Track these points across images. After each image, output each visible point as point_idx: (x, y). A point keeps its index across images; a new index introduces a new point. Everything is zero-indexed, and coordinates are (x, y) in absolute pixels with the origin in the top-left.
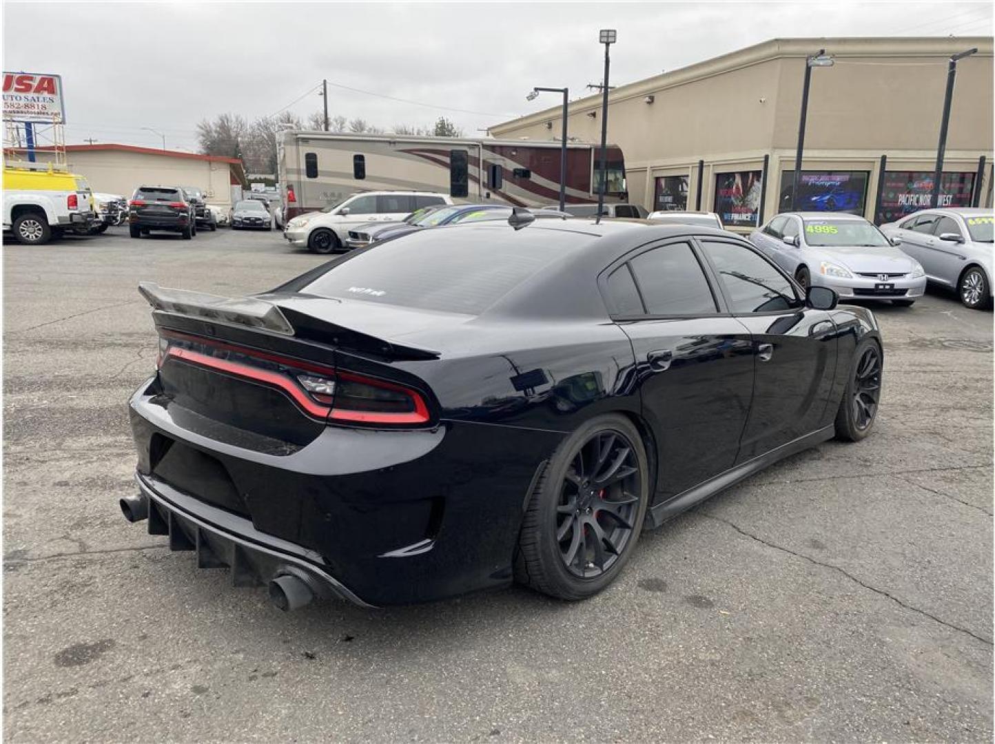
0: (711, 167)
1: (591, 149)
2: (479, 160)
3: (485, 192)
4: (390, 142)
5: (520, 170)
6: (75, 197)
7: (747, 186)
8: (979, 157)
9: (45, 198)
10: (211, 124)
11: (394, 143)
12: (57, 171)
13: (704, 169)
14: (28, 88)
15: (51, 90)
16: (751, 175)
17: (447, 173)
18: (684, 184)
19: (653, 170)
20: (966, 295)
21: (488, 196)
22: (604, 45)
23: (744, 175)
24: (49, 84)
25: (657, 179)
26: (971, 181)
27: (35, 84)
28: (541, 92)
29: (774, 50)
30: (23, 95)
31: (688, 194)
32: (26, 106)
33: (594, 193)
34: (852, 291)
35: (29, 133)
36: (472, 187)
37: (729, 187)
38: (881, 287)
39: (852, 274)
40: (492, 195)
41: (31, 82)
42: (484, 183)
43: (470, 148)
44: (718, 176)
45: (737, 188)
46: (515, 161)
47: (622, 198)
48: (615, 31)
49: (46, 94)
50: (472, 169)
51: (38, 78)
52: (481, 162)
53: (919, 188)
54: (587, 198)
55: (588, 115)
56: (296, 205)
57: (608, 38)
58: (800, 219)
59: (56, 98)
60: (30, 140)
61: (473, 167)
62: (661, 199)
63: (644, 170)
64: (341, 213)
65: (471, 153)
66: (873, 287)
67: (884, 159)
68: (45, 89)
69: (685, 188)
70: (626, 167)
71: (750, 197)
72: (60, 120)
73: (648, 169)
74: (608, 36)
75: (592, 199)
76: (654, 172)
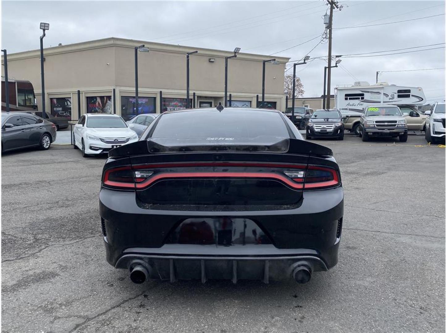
0: (84, 93)
1: (15, 83)
7: (104, 103)
8: (193, 93)
13: (81, 94)
16: (105, 98)
18: (68, 102)
19: (49, 95)
22: (42, 30)
23: (102, 98)
25: (51, 99)
26: (191, 102)
29: (112, 42)
31: (72, 107)
33: (19, 105)
37: (95, 103)
44: (87, 98)
45: (99, 103)
47: (34, 109)
48: (48, 24)
53: (174, 105)
54: (16, 108)
57: (44, 27)
58: (154, 117)
62: (55, 109)
67: (161, 92)
69: (69, 104)
70: (35, 93)
71: (106, 108)
74: (45, 26)
75: (18, 109)
76: (50, 95)
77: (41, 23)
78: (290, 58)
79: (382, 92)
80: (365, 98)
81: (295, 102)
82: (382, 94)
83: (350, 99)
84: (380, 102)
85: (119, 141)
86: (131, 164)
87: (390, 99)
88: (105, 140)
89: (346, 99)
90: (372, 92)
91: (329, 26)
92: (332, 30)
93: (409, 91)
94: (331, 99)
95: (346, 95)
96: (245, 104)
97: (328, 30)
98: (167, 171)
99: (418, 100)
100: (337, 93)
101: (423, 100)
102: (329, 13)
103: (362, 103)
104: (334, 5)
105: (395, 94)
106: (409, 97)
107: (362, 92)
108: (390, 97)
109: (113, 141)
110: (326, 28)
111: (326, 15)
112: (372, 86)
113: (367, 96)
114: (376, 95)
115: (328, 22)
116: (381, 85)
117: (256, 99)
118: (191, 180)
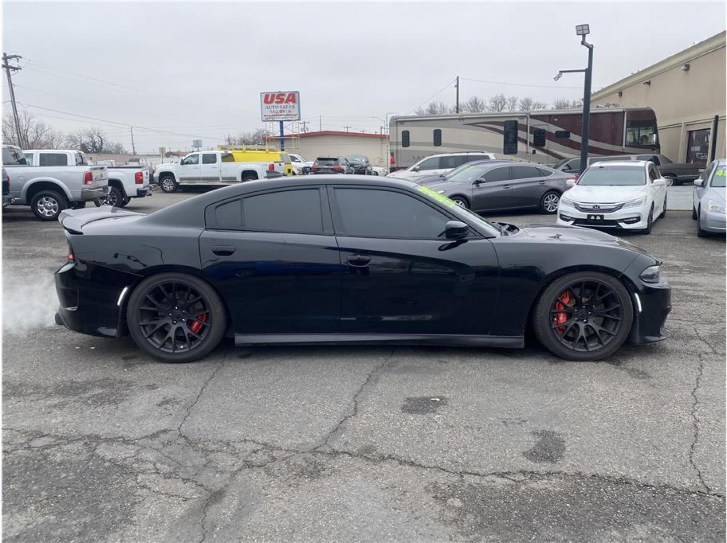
1: (624, 112)
2: (527, 126)
3: (531, 149)
4: (460, 119)
5: (561, 132)
6: (273, 165)
9: (258, 166)
10: (424, 110)
11: (463, 119)
12: (271, 150)
14: (282, 101)
15: (294, 101)
17: (501, 138)
19: (687, 125)
21: (534, 152)
22: (581, 36)
24: (293, 97)
25: (690, 133)
27: (285, 98)
28: (563, 74)
30: (279, 105)
31: (709, 144)
32: (281, 111)
33: (626, 146)
35: (282, 127)
36: (521, 147)
40: (537, 152)
41: (283, 97)
42: (530, 143)
43: (520, 118)
46: (558, 126)
47: (654, 150)
48: (588, 25)
49: (291, 104)
50: (521, 134)
51: (287, 94)
52: (529, 128)
54: (621, 150)
55: (644, 83)
56: (395, 165)
59: (296, 105)
60: (282, 132)
61: (522, 132)
62: (692, 149)
63: (679, 126)
64: (414, 170)
65: (520, 122)
68: (290, 100)
70: (658, 126)
72: (297, 118)
73: (683, 125)
74: (583, 30)
75: (625, 151)
76: (687, 127)
77: (577, 27)
85: (601, 208)
88: (580, 206)
109: (592, 207)
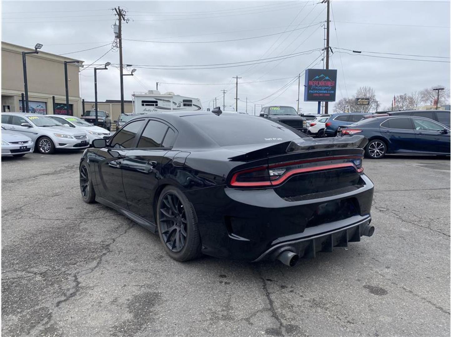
20: (41, 149)
34: (10, 151)
38: (22, 148)
39: (9, 143)
66: (19, 148)
78: (84, 62)
79: (171, 100)
80: (159, 105)
81: (85, 105)
82: (172, 102)
83: (146, 105)
84: (170, 109)
86: (268, 164)
87: (178, 107)
89: (143, 105)
90: (163, 100)
91: (119, 36)
92: (122, 40)
93: (191, 101)
94: (124, 104)
95: (143, 102)
96: (40, 105)
97: (118, 40)
98: (296, 168)
99: (197, 109)
100: (134, 99)
101: (200, 108)
102: (118, 24)
103: (156, 109)
104: (122, 17)
105: (181, 103)
106: (191, 106)
107: (156, 99)
108: (177, 105)
110: (116, 37)
111: (115, 25)
112: (163, 95)
113: (160, 103)
114: (167, 103)
115: (118, 32)
116: (169, 94)
117: (52, 100)
118: (313, 174)
